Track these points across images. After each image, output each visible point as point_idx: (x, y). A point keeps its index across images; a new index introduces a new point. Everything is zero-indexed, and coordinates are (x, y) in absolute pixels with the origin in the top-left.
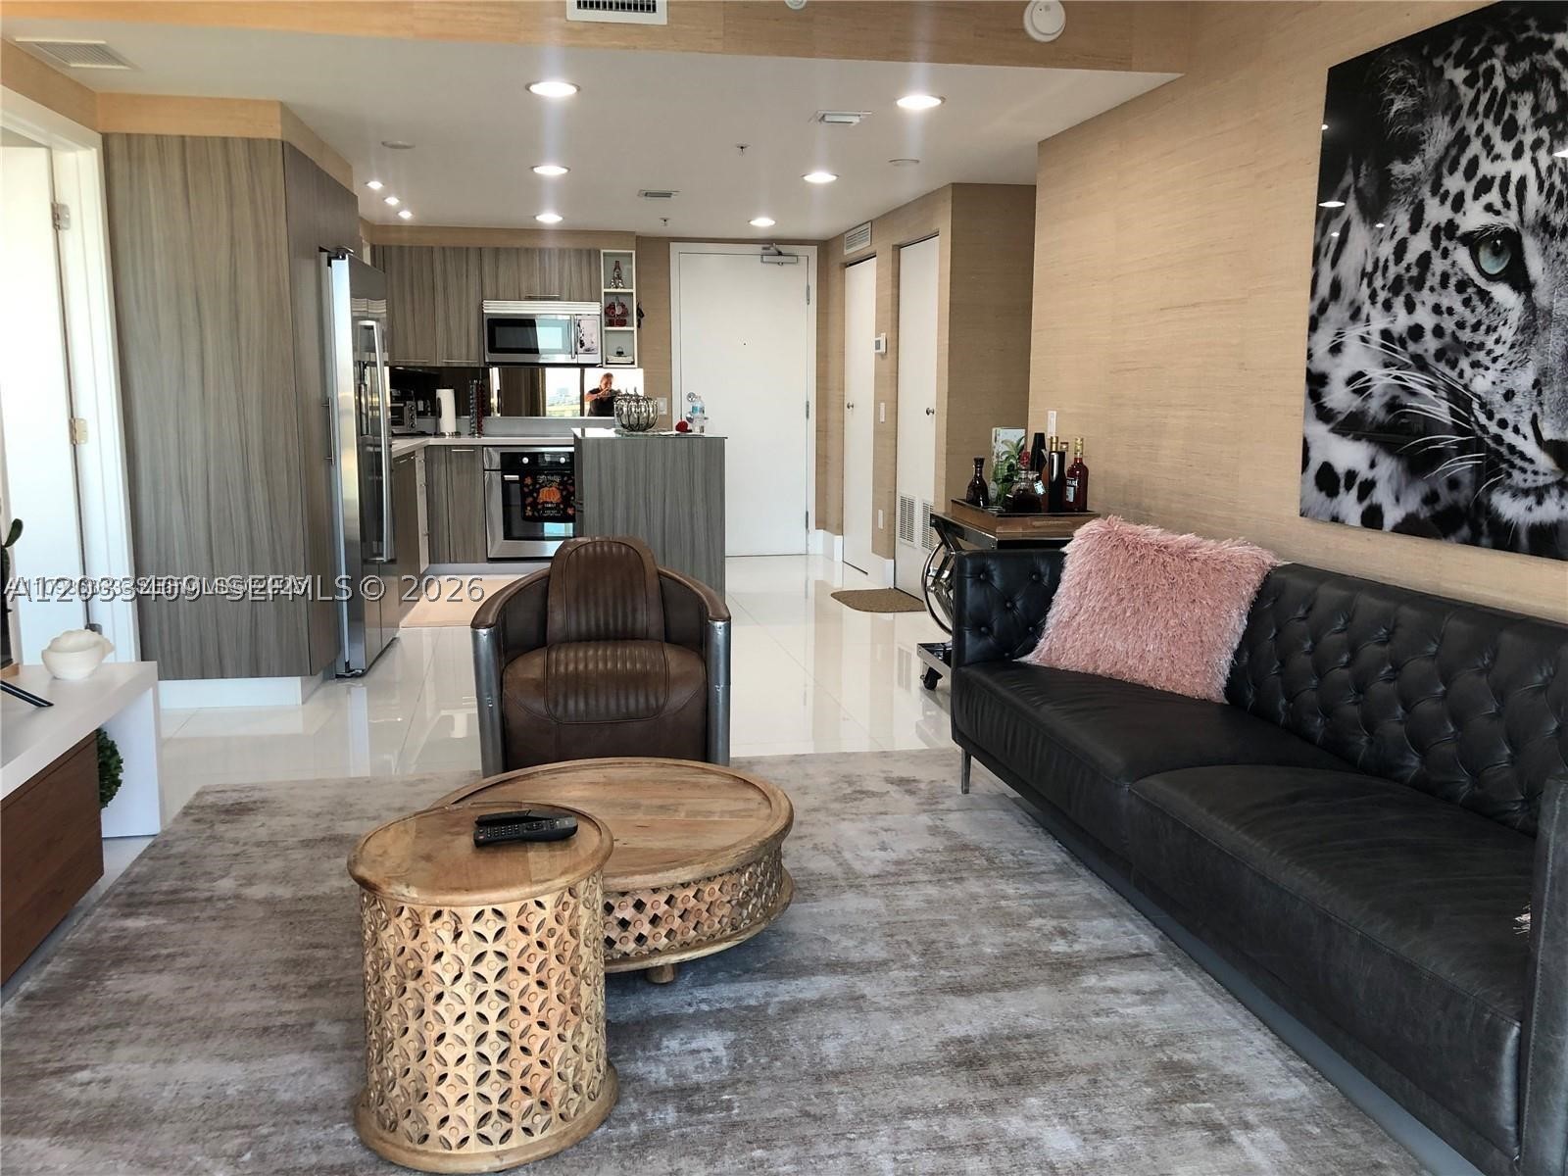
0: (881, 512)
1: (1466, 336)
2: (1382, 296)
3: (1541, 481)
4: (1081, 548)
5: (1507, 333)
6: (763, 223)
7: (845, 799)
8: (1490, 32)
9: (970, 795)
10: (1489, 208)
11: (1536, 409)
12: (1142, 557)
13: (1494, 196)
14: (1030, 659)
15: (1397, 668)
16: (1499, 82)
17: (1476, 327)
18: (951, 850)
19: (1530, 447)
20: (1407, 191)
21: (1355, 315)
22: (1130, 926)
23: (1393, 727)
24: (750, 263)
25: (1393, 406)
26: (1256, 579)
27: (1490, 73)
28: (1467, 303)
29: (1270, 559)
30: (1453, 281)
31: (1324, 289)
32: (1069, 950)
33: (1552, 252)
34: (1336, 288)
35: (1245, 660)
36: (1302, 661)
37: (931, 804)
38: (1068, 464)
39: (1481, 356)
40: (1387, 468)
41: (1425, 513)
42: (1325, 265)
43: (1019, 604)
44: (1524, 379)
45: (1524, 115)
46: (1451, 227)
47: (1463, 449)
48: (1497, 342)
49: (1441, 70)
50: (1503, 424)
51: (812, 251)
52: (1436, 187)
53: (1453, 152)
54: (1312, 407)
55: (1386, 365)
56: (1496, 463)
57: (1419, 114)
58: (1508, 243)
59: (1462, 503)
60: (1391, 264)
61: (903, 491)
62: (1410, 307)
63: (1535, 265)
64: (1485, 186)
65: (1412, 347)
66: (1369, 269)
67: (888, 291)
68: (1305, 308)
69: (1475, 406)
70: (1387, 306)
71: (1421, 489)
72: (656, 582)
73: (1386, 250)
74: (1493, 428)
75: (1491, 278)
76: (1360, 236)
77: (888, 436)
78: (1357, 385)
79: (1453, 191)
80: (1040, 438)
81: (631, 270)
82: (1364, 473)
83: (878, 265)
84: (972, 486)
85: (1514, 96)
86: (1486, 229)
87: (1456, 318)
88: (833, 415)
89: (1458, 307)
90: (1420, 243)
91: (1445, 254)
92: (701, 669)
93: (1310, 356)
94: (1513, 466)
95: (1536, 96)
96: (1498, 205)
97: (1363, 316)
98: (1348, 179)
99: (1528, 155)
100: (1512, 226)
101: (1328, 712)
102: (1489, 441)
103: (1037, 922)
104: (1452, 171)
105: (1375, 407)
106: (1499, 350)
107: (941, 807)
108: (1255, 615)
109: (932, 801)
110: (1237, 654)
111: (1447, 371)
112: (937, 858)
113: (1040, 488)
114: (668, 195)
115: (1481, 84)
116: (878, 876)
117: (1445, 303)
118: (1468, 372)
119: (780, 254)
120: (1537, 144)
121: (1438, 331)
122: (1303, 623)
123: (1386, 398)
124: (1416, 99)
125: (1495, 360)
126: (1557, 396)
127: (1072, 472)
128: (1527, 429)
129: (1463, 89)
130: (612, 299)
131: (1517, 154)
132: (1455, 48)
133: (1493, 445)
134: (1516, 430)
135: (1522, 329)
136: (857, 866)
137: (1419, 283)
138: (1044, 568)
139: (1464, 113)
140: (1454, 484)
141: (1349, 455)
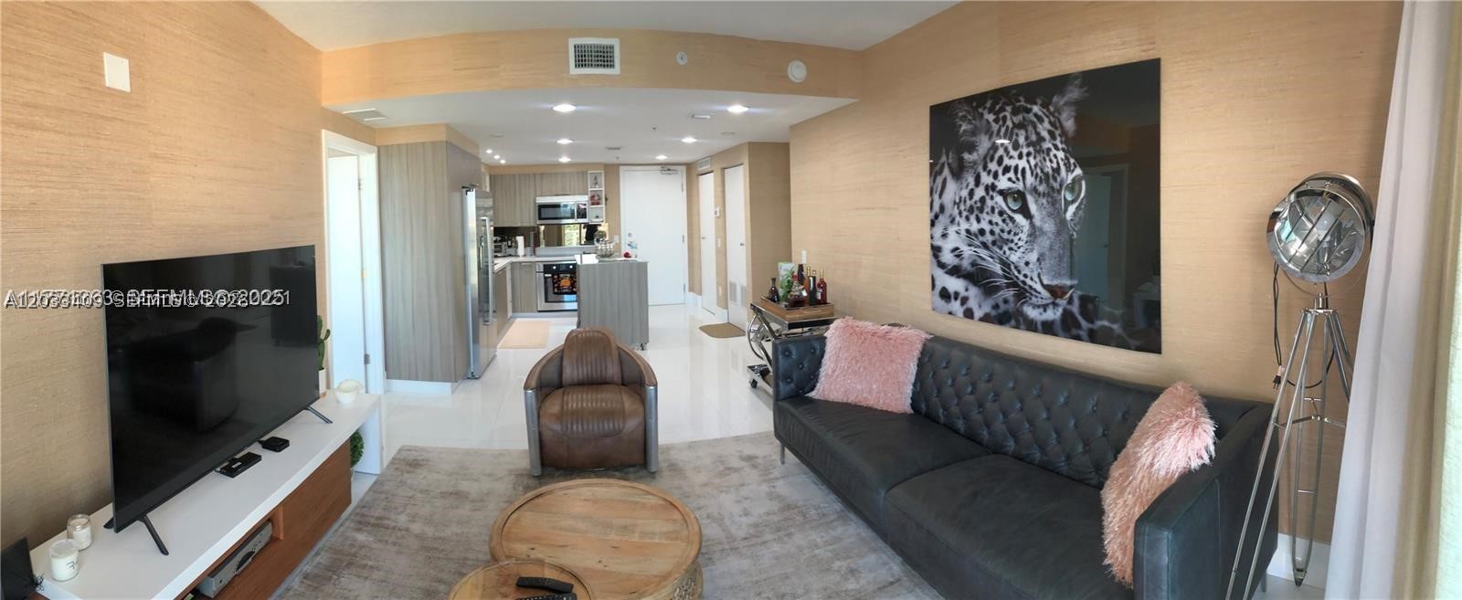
0: (720, 288)
1: (1005, 236)
2: (965, 214)
3: (1045, 302)
4: (832, 333)
5: (1024, 236)
6: (662, 158)
7: (721, 475)
8: (1003, 100)
9: (785, 465)
10: (1010, 179)
11: (1039, 270)
12: (865, 339)
13: (1011, 174)
14: (812, 394)
15: (997, 395)
16: (1009, 123)
17: (1009, 232)
18: (782, 510)
19: (1038, 287)
20: (972, 167)
21: (953, 221)
22: (884, 557)
23: (999, 426)
24: (655, 173)
25: (973, 264)
26: (920, 346)
27: (1005, 118)
28: (1004, 221)
29: (925, 336)
30: (997, 211)
31: (936, 208)
32: (858, 587)
33: (1040, 202)
34: (942, 208)
35: (918, 387)
36: (948, 390)
37: (766, 475)
38: (818, 281)
39: (1012, 245)
40: (974, 293)
41: (994, 313)
42: (936, 197)
43: (806, 365)
44: (1033, 257)
45: (1022, 140)
46: (993, 187)
47: (1008, 286)
48: (1019, 239)
49: (982, 115)
50: (1025, 276)
51: (684, 168)
52: (985, 168)
53: (991, 152)
54: (935, 261)
55: (970, 245)
56: (1023, 293)
57: (974, 133)
58: (1020, 196)
59: (1011, 310)
60: (968, 200)
61: (731, 278)
62: (978, 220)
63: (1033, 207)
64: (1007, 170)
65: (981, 238)
66: (957, 201)
67: (720, 189)
68: (927, 216)
69: (1012, 267)
70: (967, 218)
71: (990, 302)
72: (617, 354)
73: (965, 193)
74: (1021, 278)
75: (1014, 211)
76: (952, 186)
77: (722, 253)
78: (956, 253)
79: (993, 170)
80: (801, 267)
81: (602, 179)
82: (963, 293)
83: (715, 177)
84: (771, 292)
85: (1016, 131)
86: (1010, 189)
87: (1000, 227)
88: (695, 242)
89: (1000, 223)
90: (980, 192)
91: (992, 198)
92: (642, 409)
93: (932, 238)
94: (1032, 295)
95: (1027, 132)
96: (1014, 179)
97: (956, 222)
98: (944, 159)
99: (1025, 158)
100: (1021, 189)
101: (966, 417)
102: (1020, 283)
103: (837, 564)
104: (992, 160)
105: (966, 264)
106: (1020, 244)
107: (772, 476)
108: (920, 365)
109: (765, 472)
110: (914, 385)
111: (998, 251)
112: (776, 518)
113: (805, 294)
114: (619, 149)
115: (1001, 123)
116: (745, 539)
117: (994, 220)
118: (1008, 252)
119: (669, 170)
120: (1029, 154)
121: (992, 232)
122: (946, 370)
123: (970, 261)
124: (972, 126)
125: (1019, 248)
126: (1048, 265)
127: (819, 286)
128: (1036, 279)
129: (993, 124)
130: (593, 193)
131: (1020, 157)
132: (988, 105)
133: (1022, 285)
134: (1032, 279)
135: (1030, 235)
136: (733, 529)
137: (981, 210)
138: (817, 346)
139: (994, 135)
140: (1006, 301)
141: (955, 284)
